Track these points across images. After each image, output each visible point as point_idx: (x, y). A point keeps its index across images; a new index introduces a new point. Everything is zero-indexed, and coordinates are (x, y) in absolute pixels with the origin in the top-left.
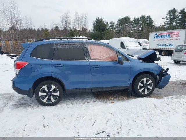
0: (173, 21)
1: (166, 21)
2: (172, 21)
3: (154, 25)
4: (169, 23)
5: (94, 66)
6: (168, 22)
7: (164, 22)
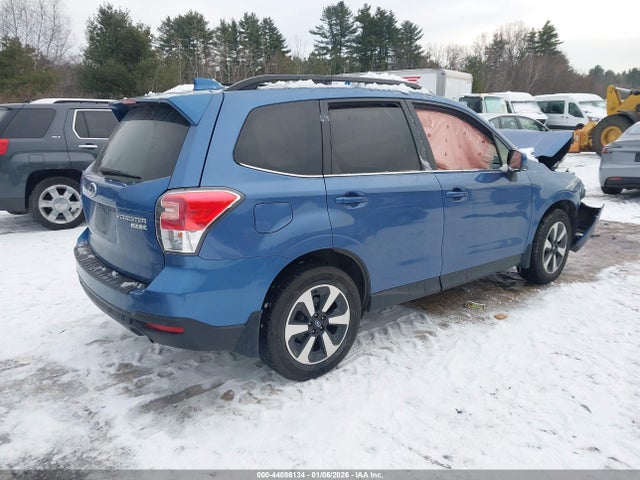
0: (342, 45)
1: (322, 42)
2: (337, 45)
3: (288, 52)
4: (330, 47)
5: (453, 191)
6: (327, 43)
7: (316, 43)
